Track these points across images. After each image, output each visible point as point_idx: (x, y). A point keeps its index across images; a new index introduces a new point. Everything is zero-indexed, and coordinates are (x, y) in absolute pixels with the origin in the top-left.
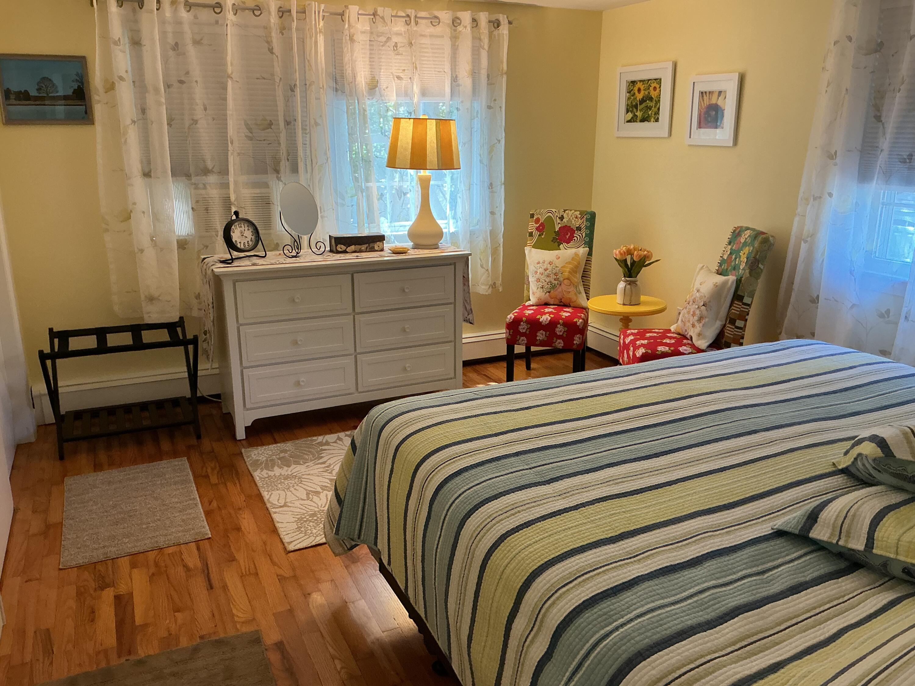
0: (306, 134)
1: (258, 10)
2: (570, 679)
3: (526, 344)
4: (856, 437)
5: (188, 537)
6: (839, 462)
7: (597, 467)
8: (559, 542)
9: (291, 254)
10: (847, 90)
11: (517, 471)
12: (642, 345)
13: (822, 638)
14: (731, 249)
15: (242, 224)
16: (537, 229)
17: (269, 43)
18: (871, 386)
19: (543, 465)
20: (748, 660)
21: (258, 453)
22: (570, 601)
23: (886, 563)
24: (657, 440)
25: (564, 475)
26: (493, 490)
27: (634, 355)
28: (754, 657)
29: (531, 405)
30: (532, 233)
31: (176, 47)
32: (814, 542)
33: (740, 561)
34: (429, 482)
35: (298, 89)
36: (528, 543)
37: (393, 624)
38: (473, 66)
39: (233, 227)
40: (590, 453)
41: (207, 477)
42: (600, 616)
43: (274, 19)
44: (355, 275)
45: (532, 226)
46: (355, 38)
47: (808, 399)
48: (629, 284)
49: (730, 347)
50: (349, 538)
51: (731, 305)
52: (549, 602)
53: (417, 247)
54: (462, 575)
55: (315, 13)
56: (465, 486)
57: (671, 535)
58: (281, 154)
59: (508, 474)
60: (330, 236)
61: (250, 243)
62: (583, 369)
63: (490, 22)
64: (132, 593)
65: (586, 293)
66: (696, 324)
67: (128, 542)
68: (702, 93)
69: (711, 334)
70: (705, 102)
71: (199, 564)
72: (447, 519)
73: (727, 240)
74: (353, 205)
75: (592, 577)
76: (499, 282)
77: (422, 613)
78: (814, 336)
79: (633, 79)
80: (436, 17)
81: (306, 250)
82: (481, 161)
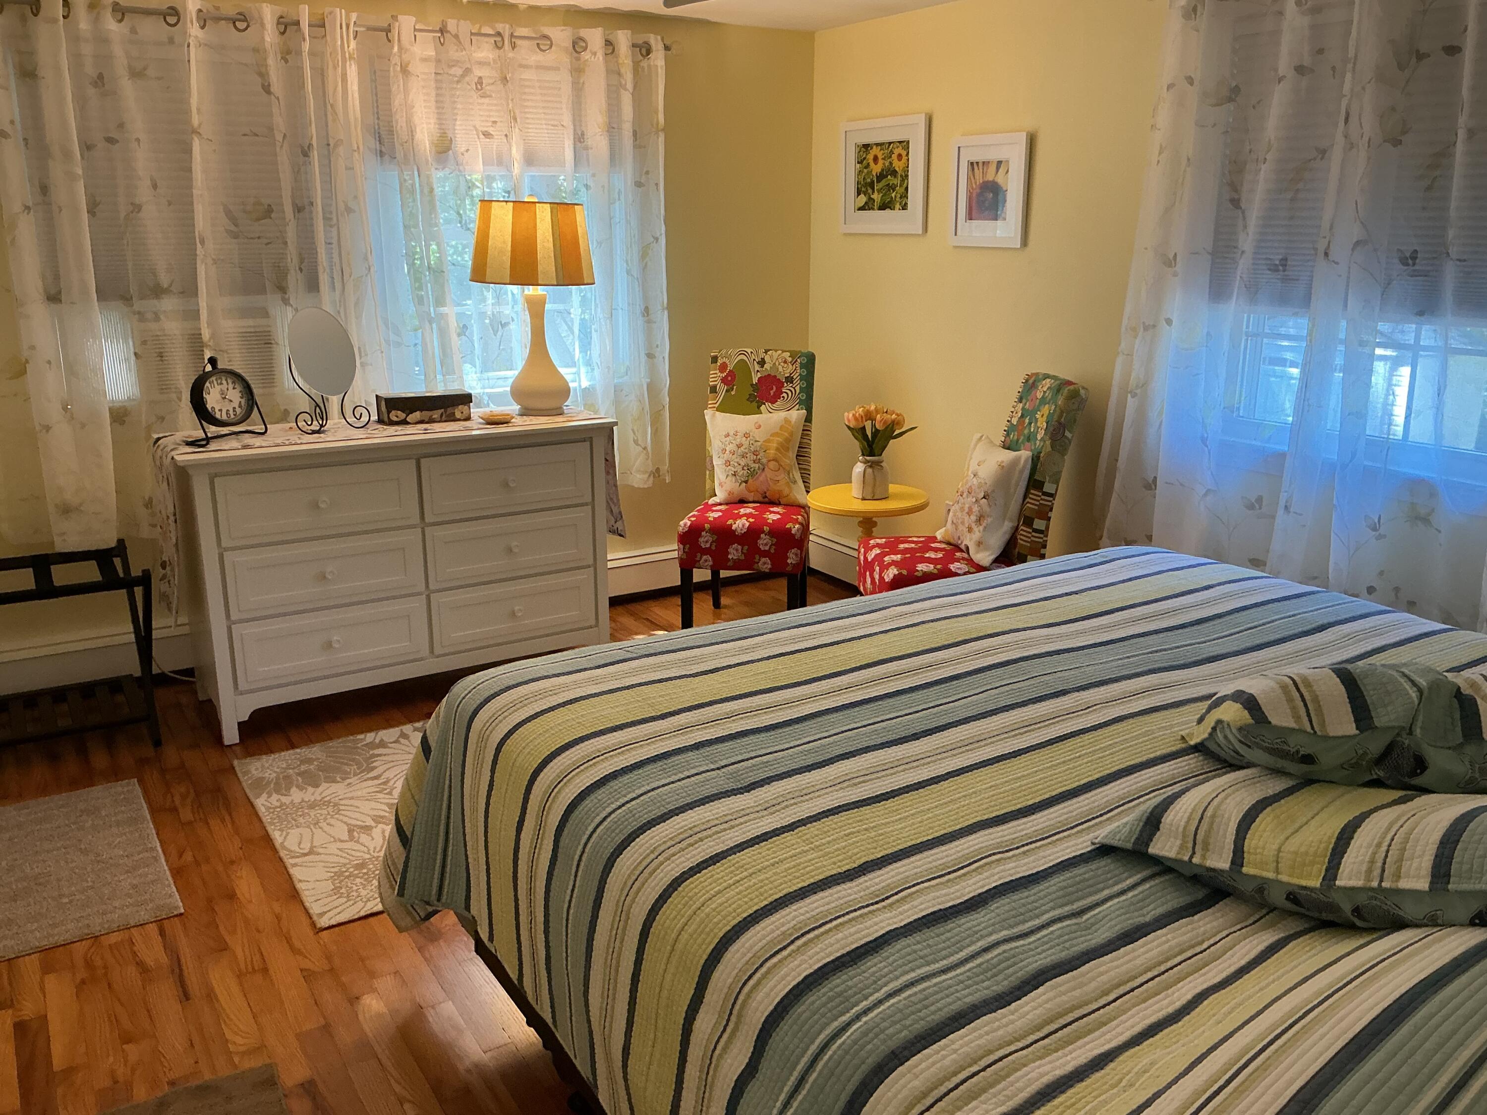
0: (331, 226)
1: (243, 21)
2: (786, 1105)
3: (711, 566)
4: (1215, 694)
5: (144, 915)
6: (1191, 735)
7: (824, 761)
8: (766, 885)
9: (310, 428)
10: (1189, 160)
11: (697, 774)
12: (894, 563)
13: (1170, 1010)
14: (1023, 409)
15: (224, 378)
16: (724, 381)
17: (263, 75)
18: (1237, 615)
19: (739, 762)
20: (1060, 1053)
21: (263, 766)
22: (783, 979)
23: (1262, 886)
24: (917, 712)
25: (772, 777)
26: (659, 808)
27: (881, 578)
28: (1071, 1047)
29: (719, 666)
30: (715, 387)
31: (99, 80)
32: (1156, 860)
33: (1045, 896)
34: (553, 801)
35: (316, 153)
36: (716, 890)
37: (502, 1038)
38: (610, 117)
39: (207, 384)
40: (812, 738)
41: (174, 810)
42: (831, 999)
43: (270, 36)
44: (423, 461)
45: (715, 377)
46: (410, 68)
47: (1142, 639)
48: (871, 467)
49: (1025, 562)
50: (421, 900)
51: (1025, 497)
52: (751, 983)
53: (526, 412)
54: (611, 950)
55: (341, 28)
56: (612, 803)
57: (939, 862)
58: (289, 260)
59: (683, 779)
60: (377, 396)
61: (238, 410)
62: (804, 605)
63: (634, 46)
64: (46, 1016)
65: (804, 482)
66: (973, 525)
67: (36, 929)
68: (972, 164)
69: (996, 542)
70: (977, 177)
71: (164, 959)
72: (584, 859)
73: (1015, 396)
74: (416, 345)
75: (817, 937)
76: (665, 467)
77: (547, 1016)
78: (1151, 540)
79: (866, 141)
80: (546, 37)
81: (336, 421)
82: (628, 272)
